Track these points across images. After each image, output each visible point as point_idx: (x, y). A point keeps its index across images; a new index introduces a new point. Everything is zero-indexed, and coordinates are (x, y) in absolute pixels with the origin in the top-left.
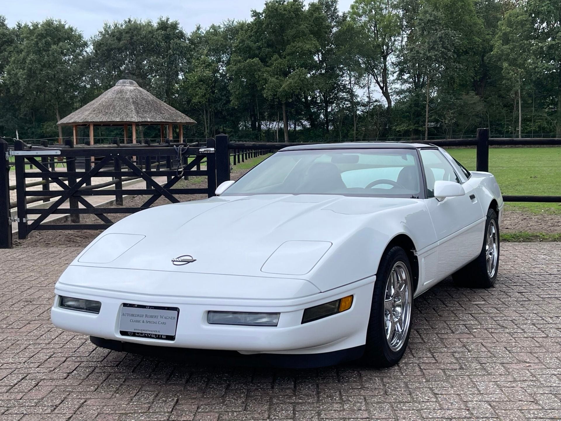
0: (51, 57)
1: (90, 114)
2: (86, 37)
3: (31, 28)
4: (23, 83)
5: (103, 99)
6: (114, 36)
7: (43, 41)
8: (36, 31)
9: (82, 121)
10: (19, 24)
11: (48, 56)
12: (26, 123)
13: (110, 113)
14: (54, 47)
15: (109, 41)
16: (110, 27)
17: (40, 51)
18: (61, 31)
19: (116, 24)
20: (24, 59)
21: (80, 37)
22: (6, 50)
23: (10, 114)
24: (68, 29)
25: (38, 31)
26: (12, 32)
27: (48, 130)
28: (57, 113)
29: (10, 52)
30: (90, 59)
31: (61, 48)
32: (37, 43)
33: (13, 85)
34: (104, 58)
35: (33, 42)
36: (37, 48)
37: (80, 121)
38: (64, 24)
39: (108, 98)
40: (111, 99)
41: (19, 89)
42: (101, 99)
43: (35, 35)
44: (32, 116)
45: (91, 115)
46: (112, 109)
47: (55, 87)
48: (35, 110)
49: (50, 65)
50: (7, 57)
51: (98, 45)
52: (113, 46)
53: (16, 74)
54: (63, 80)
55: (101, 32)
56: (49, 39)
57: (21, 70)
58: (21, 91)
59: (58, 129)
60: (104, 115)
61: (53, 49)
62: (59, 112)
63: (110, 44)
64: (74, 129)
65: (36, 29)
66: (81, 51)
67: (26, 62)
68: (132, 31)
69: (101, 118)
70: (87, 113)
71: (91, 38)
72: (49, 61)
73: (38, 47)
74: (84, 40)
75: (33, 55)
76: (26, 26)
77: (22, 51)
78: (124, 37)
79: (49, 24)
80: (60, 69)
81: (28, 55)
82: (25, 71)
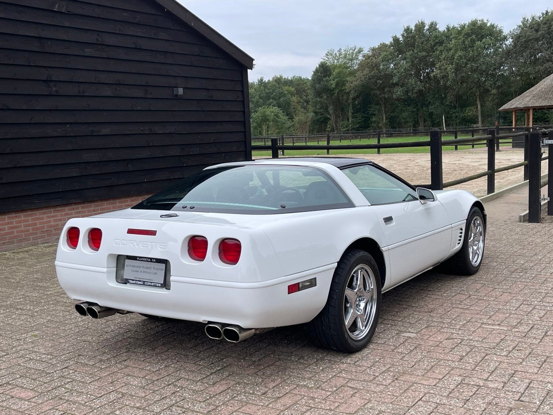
0: (475, 52)
1: (530, 99)
2: (506, 32)
3: (459, 29)
4: (451, 76)
5: (543, 86)
6: (532, 28)
7: (469, 39)
8: (464, 32)
9: (524, 106)
10: (448, 27)
11: (473, 52)
12: (451, 109)
13: (549, 98)
14: (479, 43)
15: (528, 33)
16: (528, 20)
17: (466, 48)
18: (484, 29)
19: (534, 17)
20: (453, 56)
21: (501, 32)
22: (438, 49)
23: (439, 102)
24: (490, 26)
25: (465, 31)
26: (443, 34)
27: (469, 114)
28: (478, 99)
29: (441, 51)
30: (509, 50)
31: (484, 43)
32: (464, 42)
33: (443, 78)
34: (522, 49)
35: (460, 41)
36: (463, 46)
37: (521, 107)
38: (486, 22)
39: (547, 85)
40: (549, 85)
41: (447, 81)
42: (540, 86)
43: (462, 35)
44: (457, 103)
45: (532, 101)
46: (551, 95)
47: (477, 78)
48: (458, 98)
49: (473, 59)
50: (439, 55)
51: (517, 38)
52: (531, 37)
53: (446, 68)
54: (484, 71)
55: (520, 26)
56: (474, 36)
57: (450, 65)
58: (449, 83)
59: (478, 113)
60: (543, 100)
61: (478, 45)
62: (479, 98)
63: (528, 35)
64: (514, 113)
65: (463, 29)
66: (501, 44)
67: (454, 58)
68: (550, 21)
69: (541, 102)
70: (528, 99)
71: (510, 32)
72: (474, 56)
73: (465, 45)
74: (504, 34)
75: (460, 52)
76: (454, 28)
77: (451, 49)
78: (542, 28)
79: (474, 23)
80: (482, 61)
81: (456, 52)
82: (454, 66)
